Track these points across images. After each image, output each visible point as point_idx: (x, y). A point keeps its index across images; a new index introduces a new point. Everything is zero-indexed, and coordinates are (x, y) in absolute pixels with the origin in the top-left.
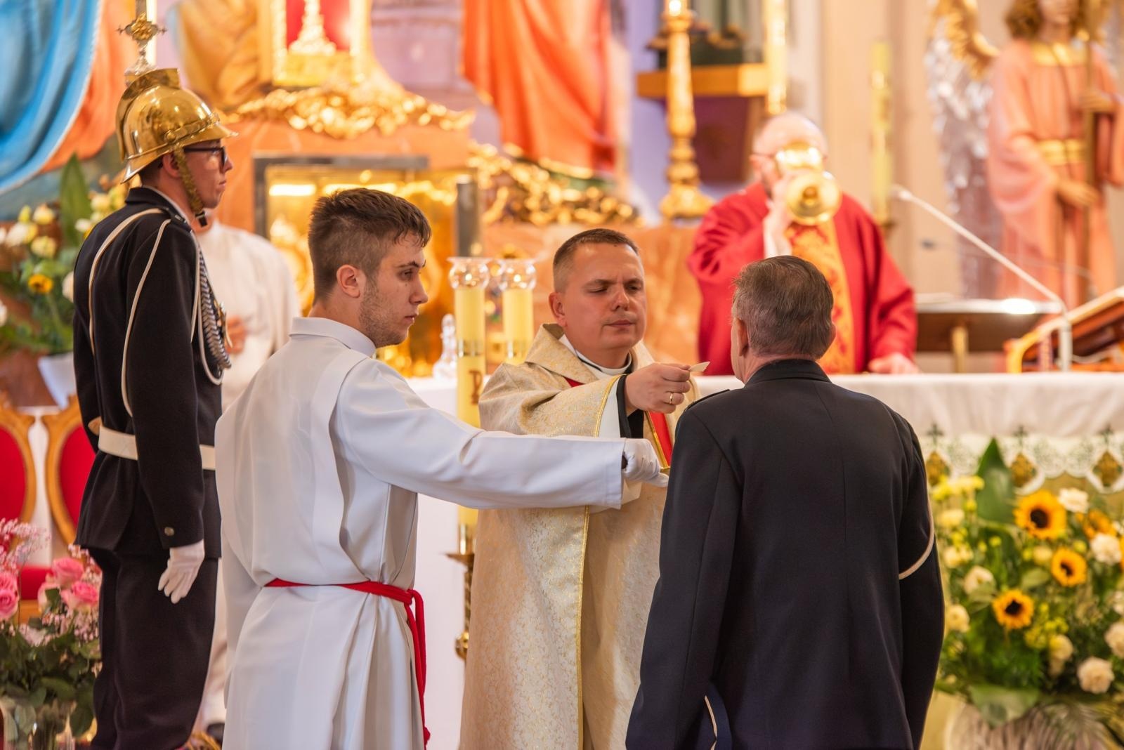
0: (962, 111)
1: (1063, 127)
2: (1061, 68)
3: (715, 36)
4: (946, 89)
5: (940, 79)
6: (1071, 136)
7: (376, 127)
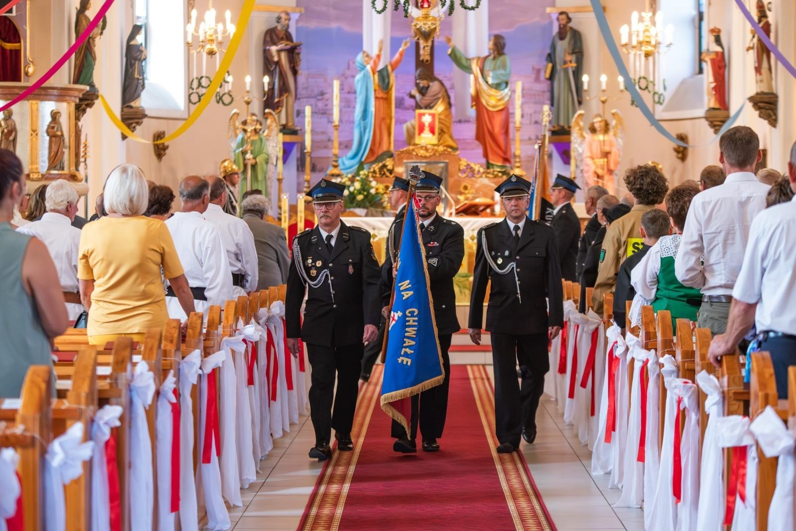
0: (580, 150)
1: (600, 156)
2: (600, 141)
3: (566, 127)
4: (576, 146)
5: (575, 143)
6: (601, 158)
7: (434, 155)
